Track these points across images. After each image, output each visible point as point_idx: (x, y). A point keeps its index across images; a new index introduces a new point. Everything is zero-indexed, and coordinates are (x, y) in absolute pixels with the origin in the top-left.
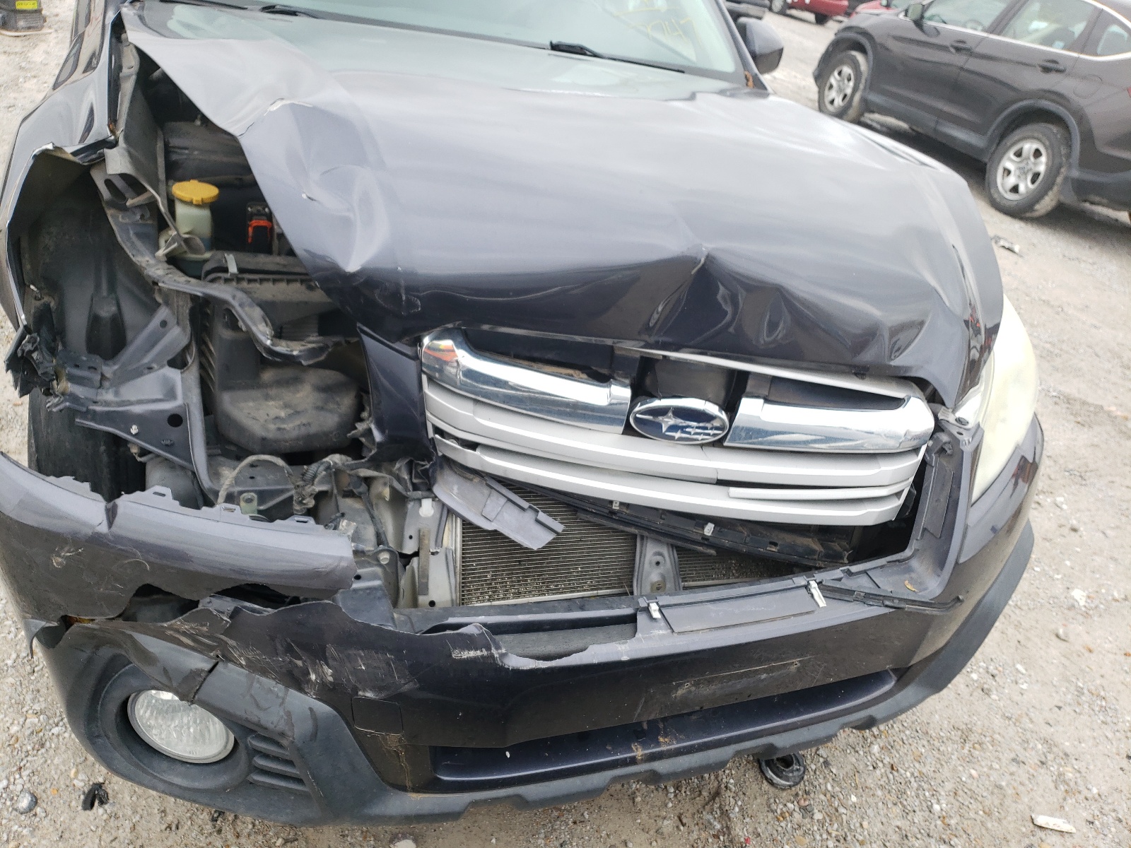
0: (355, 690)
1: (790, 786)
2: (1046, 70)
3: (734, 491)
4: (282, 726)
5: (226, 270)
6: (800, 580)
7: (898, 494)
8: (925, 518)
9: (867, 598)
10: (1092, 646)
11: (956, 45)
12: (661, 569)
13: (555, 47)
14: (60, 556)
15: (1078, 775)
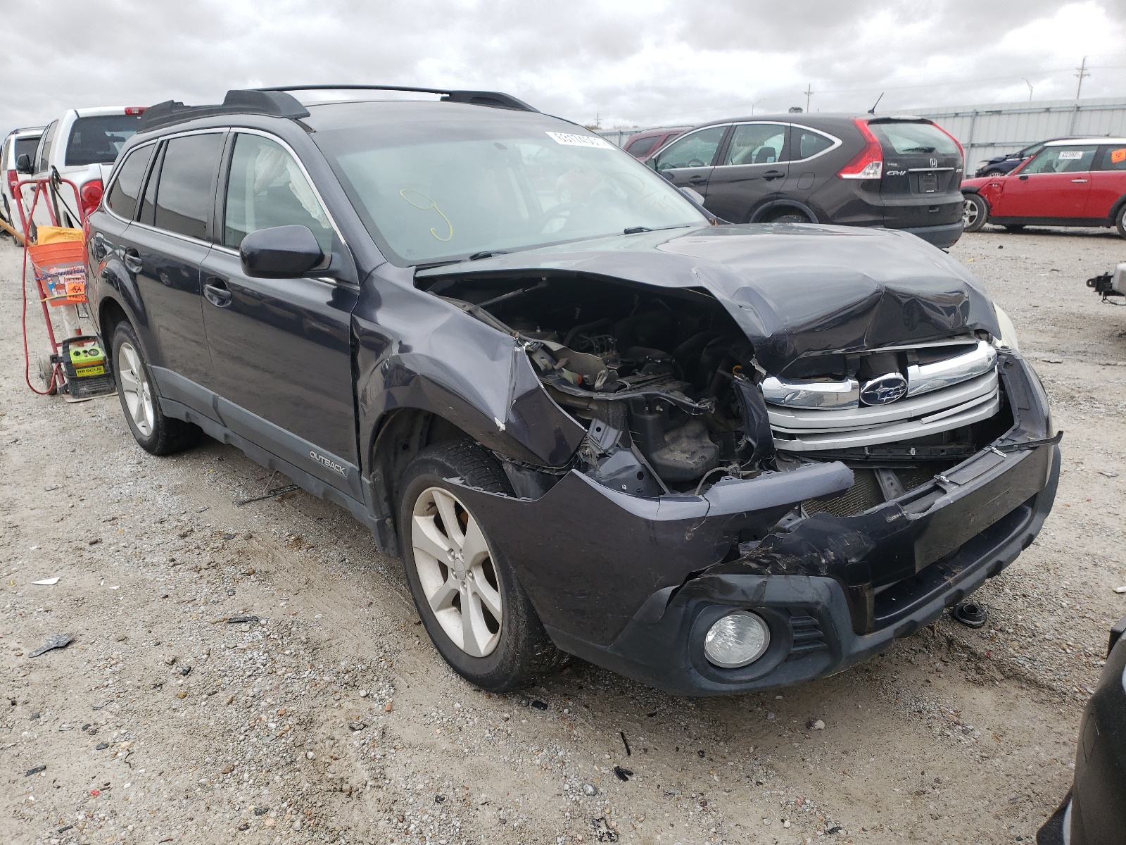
0: (846, 560)
1: (983, 623)
2: (769, 179)
3: (925, 420)
4: (816, 598)
5: (626, 386)
6: (987, 449)
7: (995, 397)
8: (1015, 403)
9: (1021, 447)
10: (1068, 503)
11: (694, 179)
12: (894, 487)
13: (627, 232)
14: (690, 532)
15: (1118, 564)
